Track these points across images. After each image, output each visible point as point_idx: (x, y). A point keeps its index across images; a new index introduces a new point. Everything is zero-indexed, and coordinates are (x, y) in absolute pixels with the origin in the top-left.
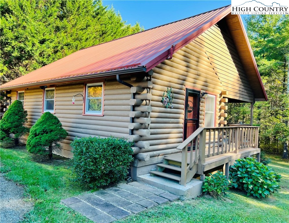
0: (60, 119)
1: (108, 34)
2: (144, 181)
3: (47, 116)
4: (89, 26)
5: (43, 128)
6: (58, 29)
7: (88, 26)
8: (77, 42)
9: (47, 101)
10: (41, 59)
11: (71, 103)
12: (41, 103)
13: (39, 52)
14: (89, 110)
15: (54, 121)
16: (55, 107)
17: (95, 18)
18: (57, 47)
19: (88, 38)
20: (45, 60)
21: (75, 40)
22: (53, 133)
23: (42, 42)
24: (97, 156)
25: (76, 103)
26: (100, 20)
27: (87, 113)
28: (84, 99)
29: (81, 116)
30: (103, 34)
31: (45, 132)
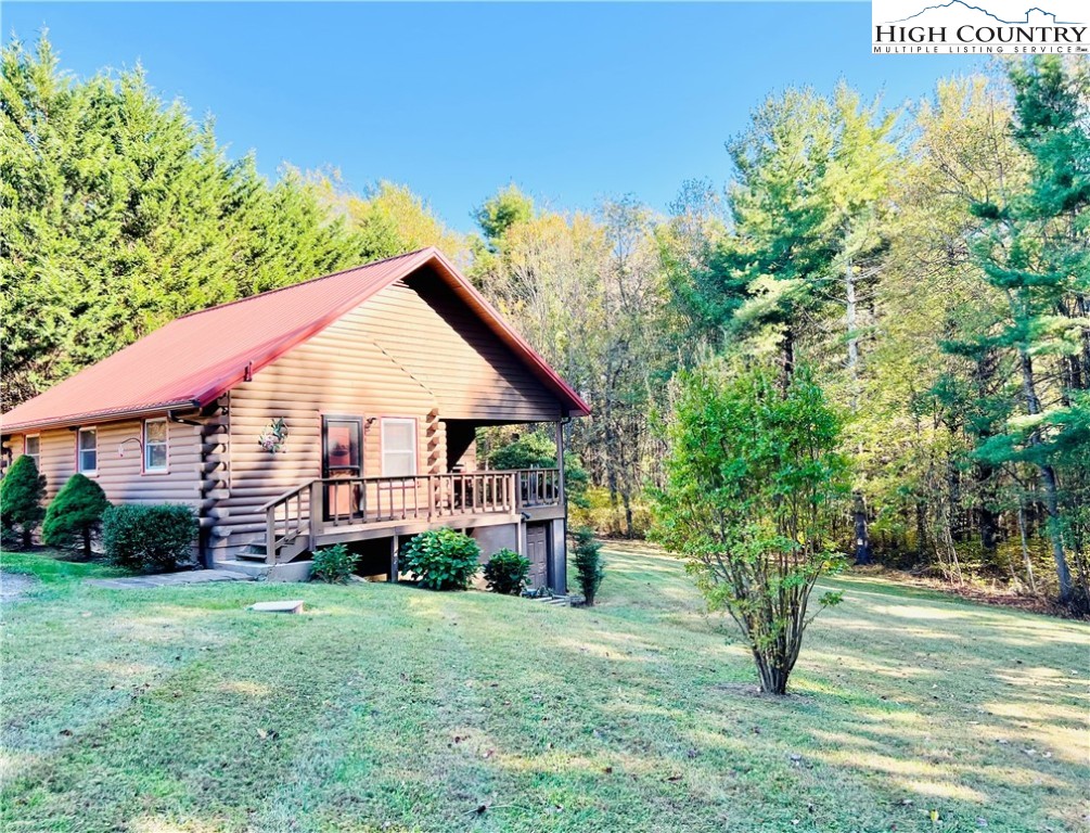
0: (102, 486)
1: (269, 254)
2: (221, 567)
3: (78, 480)
4: (210, 245)
5: (69, 502)
6: (122, 268)
7: (207, 245)
8: (174, 295)
9: (85, 453)
10: (80, 349)
11: (117, 455)
12: (73, 458)
13: (72, 334)
14: (151, 465)
15: (89, 489)
16: (98, 464)
17: (233, 215)
18: (120, 316)
19: (206, 279)
20: (90, 351)
21: (170, 289)
22: (87, 509)
23: (79, 311)
24: (130, 526)
25: (125, 455)
26: (244, 219)
27: (147, 471)
28: (142, 446)
29: (139, 477)
30: (256, 255)
31: (72, 508)
